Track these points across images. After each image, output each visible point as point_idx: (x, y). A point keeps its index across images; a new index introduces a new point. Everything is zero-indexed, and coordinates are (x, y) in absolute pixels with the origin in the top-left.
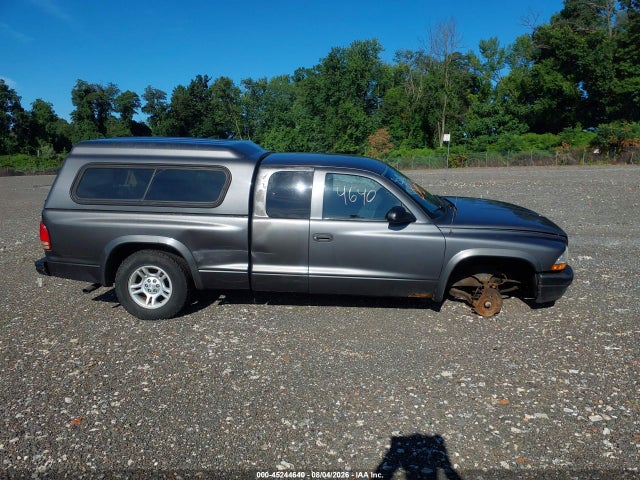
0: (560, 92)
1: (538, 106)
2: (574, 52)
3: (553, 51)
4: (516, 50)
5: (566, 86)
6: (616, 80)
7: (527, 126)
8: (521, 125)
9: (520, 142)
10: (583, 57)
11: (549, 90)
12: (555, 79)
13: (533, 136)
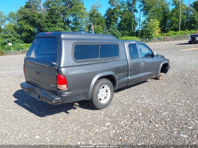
0: (30, 31)
1: (24, 35)
2: (35, 18)
3: (28, 18)
4: (10, 16)
5: (32, 29)
6: (47, 28)
7: (22, 41)
8: (20, 41)
9: (23, 46)
10: (38, 21)
11: (26, 30)
12: (27, 27)
13: (26, 44)
